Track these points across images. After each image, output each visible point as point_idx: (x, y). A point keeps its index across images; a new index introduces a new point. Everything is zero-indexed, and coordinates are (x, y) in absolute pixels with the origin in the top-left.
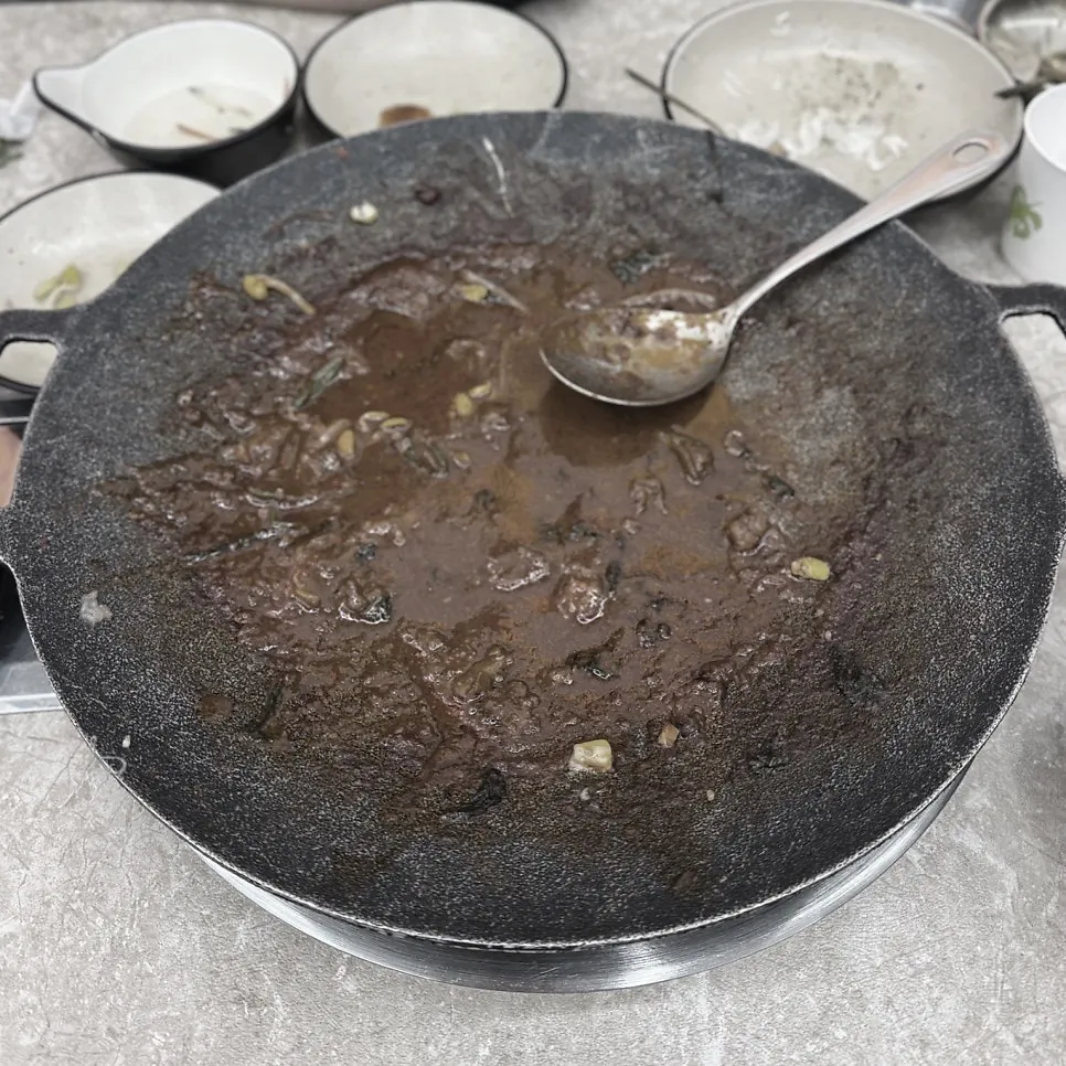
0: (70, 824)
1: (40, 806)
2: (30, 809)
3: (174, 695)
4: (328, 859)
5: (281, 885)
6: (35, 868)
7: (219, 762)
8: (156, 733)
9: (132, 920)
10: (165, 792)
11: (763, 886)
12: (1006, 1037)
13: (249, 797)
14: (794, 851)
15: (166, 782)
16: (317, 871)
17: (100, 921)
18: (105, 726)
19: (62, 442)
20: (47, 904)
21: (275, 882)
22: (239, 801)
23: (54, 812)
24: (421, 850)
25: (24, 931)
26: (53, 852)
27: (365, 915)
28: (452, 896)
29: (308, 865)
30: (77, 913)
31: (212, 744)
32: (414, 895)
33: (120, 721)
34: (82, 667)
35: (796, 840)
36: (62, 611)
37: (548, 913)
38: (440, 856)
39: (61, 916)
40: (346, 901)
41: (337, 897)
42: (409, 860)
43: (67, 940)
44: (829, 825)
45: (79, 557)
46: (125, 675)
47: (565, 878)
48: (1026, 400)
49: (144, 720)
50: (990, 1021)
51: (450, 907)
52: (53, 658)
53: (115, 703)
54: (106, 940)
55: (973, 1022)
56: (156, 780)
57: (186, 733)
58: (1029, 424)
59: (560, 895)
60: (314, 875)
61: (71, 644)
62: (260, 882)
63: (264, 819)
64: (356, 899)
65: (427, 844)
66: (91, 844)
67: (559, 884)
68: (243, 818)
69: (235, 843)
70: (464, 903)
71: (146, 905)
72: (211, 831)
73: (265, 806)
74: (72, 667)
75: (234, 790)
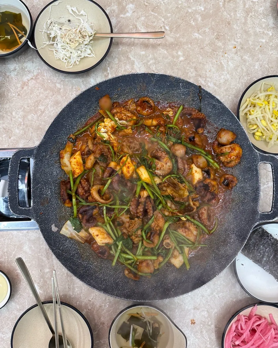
3: (73, 246)
4: (104, 282)
7: (83, 261)
11: (179, 293)
12: (217, 296)
13: (90, 269)
18: (61, 256)
22: (88, 270)
29: (101, 284)
31: (82, 257)
36: (48, 230)
45: (49, 215)
46: (63, 243)
48: (257, 188)
50: (215, 294)
53: (63, 250)
55: (212, 293)
57: (76, 255)
58: (256, 195)
60: (102, 286)
61: (51, 238)
67: (145, 287)
68: (89, 274)
74: (53, 243)
75: (87, 267)
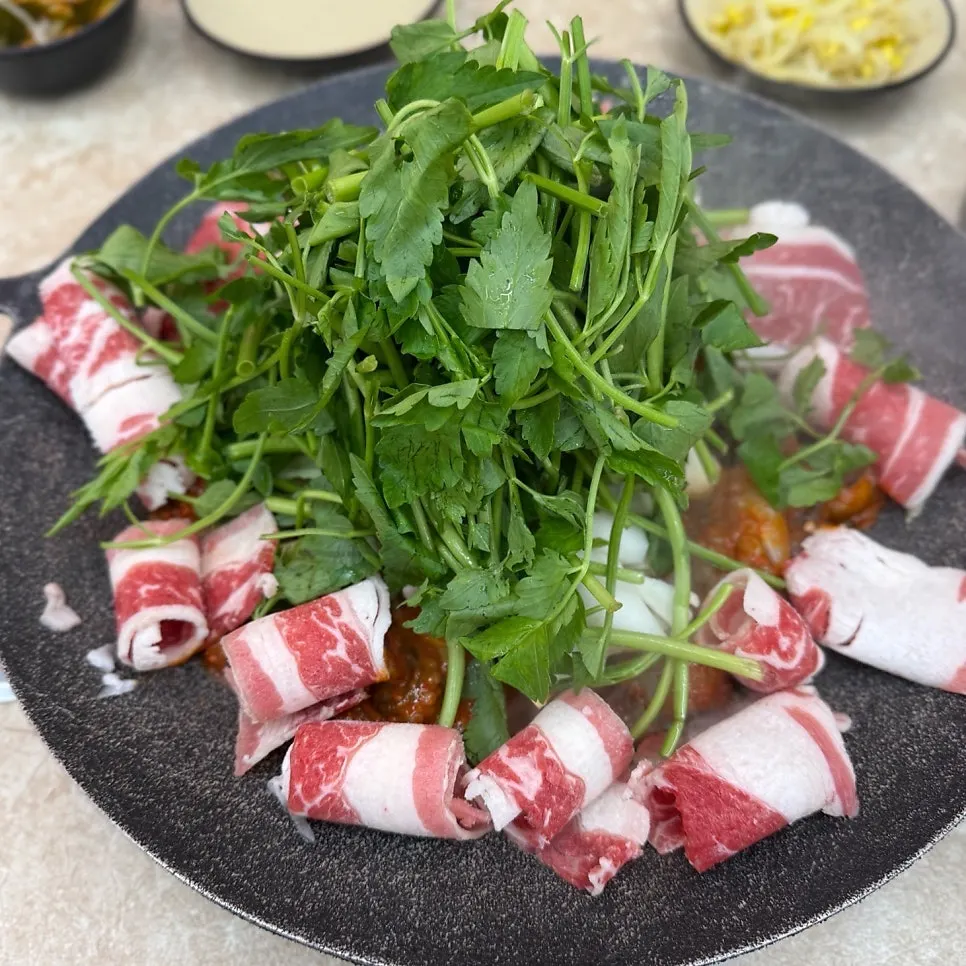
0: (50, 820)
1: (19, 802)
2: (9, 804)
4: (316, 884)
5: (268, 917)
6: (17, 867)
8: (128, 743)
9: (119, 920)
10: (139, 812)
13: (231, 814)
14: (816, 872)
15: (141, 800)
16: (305, 899)
17: (84, 922)
18: (73, 738)
19: (19, 423)
20: (30, 904)
21: (260, 913)
22: (220, 819)
23: (34, 806)
24: (416, 870)
25: (7, 933)
26: (35, 850)
27: (359, 950)
28: (451, 925)
29: (296, 891)
30: (61, 913)
31: (189, 754)
32: (410, 926)
33: (89, 732)
34: (47, 672)
35: (817, 860)
36: (24, 610)
37: (556, 944)
38: (437, 878)
39: (45, 917)
40: (337, 934)
41: (328, 930)
42: (404, 883)
43: (52, 941)
44: (852, 841)
47: (570, 903)
49: (115, 729)
51: (451, 938)
52: (16, 662)
54: (92, 941)
56: (129, 799)
57: (161, 742)
59: (568, 923)
60: (302, 904)
61: (35, 645)
62: (244, 914)
63: (247, 839)
64: (347, 932)
65: (422, 863)
66: (73, 840)
68: (223, 839)
69: (216, 868)
70: (465, 934)
71: (132, 905)
72: (190, 856)
73: (248, 824)
74: (35, 672)
75: (213, 806)
